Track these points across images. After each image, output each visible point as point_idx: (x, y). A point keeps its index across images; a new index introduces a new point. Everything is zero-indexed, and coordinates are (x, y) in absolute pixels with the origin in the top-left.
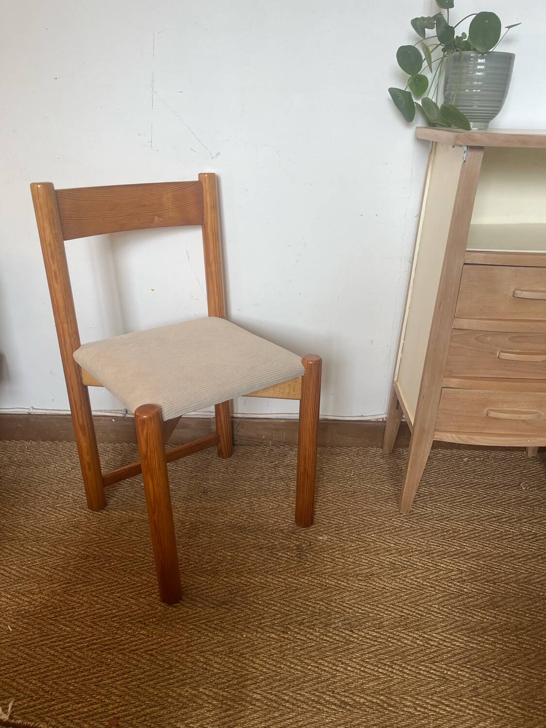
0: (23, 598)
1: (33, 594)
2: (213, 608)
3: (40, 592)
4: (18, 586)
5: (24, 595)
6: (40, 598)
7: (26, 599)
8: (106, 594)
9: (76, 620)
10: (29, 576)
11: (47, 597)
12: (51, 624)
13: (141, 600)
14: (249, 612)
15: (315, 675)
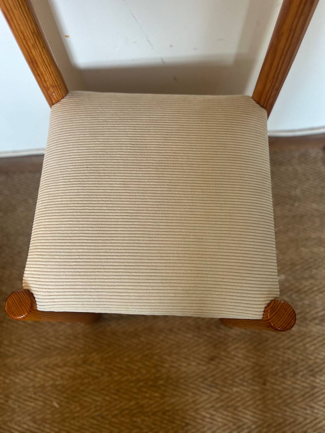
0: (54, 372)
1: (60, 367)
2: (204, 365)
3: (65, 365)
4: (46, 361)
5: (53, 369)
6: (68, 371)
7: (57, 374)
8: (118, 360)
9: (103, 389)
10: (49, 349)
11: (73, 370)
12: (85, 396)
13: (147, 363)
14: (233, 366)
15: (292, 420)
